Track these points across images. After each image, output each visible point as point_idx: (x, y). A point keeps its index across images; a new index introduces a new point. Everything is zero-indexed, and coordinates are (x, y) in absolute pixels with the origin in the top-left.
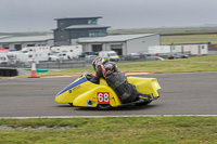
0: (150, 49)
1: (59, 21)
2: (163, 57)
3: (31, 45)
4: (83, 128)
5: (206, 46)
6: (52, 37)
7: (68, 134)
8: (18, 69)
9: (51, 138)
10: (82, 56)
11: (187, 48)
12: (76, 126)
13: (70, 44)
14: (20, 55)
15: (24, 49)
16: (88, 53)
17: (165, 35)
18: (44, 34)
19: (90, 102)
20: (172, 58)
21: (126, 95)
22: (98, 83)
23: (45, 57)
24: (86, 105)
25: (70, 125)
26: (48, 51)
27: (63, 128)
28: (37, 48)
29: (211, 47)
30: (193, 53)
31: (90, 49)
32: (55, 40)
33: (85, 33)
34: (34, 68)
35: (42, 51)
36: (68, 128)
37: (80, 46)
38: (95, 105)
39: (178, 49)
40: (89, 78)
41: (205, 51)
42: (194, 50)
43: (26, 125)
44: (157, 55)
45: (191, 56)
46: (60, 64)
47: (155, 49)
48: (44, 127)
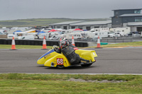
1: (115, 11)
3: (97, 27)
4: (132, 82)
6: (111, 22)
7: (122, 85)
8: (88, 43)
9: (110, 88)
10: (130, 35)
12: (127, 80)
13: (122, 26)
14: (90, 34)
15: (92, 30)
16: (134, 33)
18: (105, 20)
19: (53, 64)
21: (73, 60)
23: (106, 35)
25: (123, 79)
26: (108, 31)
27: (118, 82)
28: (100, 29)
31: (135, 30)
32: (112, 23)
33: (132, 19)
34: (99, 42)
35: (104, 31)
36: (122, 81)
37: (129, 28)
43: (94, 79)
46: (116, 40)
48: (106, 81)
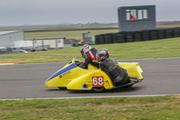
0: (15, 43)
2: (27, 50)
5: (62, 40)
11: (46, 43)
17: (28, 32)
19: (85, 86)
20: (34, 51)
21: (119, 78)
22: (86, 68)
24: (81, 88)
29: (66, 42)
30: (51, 46)
38: (90, 88)
39: (39, 43)
40: (78, 64)
41: (61, 45)
42: (52, 43)
44: (22, 48)
45: (50, 49)
47: (20, 44)
